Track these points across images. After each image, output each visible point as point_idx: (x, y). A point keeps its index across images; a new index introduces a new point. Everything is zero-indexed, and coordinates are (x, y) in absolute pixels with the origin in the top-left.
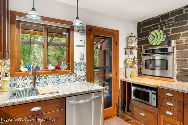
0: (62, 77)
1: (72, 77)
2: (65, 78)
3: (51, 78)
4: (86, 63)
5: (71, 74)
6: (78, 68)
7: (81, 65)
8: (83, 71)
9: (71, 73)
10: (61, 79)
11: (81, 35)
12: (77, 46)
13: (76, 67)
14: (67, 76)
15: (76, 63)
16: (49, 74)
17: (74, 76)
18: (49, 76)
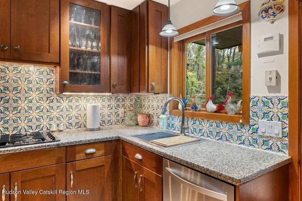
0: (224, 128)
1: (246, 133)
2: (231, 132)
3: (208, 126)
4: (287, 99)
5: (242, 125)
6: (260, 114)
7: (271, 106)
8: (275, 121)
9: (241, 121)
10: (224, 131)
11: (272, 22)
12: (260, 55)
13: (255, 109)
14: (235, 127)
15: (257, 98)
16: (206, 118)
17: (250, 132)
18: (206, 121)
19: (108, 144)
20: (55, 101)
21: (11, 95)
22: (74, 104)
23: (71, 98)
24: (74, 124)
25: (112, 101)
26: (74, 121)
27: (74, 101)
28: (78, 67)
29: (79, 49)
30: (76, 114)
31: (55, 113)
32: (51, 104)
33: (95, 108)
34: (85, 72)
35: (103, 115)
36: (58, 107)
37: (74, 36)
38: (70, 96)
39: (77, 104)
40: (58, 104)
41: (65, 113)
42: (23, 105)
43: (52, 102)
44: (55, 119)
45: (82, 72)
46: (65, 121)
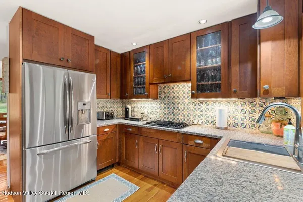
19: (213, 140)
20: (197, 105)
21: (176, 101)
22: (210, 107)
23: (208, 102)
24: (210, 122)
25: (246, 106)
26: (210, 119)
27: (210, 105)
28: (203, 80)
29: (205, 67)
30: (212, 115)
31: (197, 113)
32: (195, 107)
33: (220, 111)
34: (207, 83)
35: (235, 118)
36: (199, 108)
37: (200, 59)
38: (208, 101)
39: (213, 107)
40: (199, 107)
41: (203, 113)
42: (181, 106)
43: (196, 105)
44: (197, 117)
45: (206, 83)
46: (204, 119)
